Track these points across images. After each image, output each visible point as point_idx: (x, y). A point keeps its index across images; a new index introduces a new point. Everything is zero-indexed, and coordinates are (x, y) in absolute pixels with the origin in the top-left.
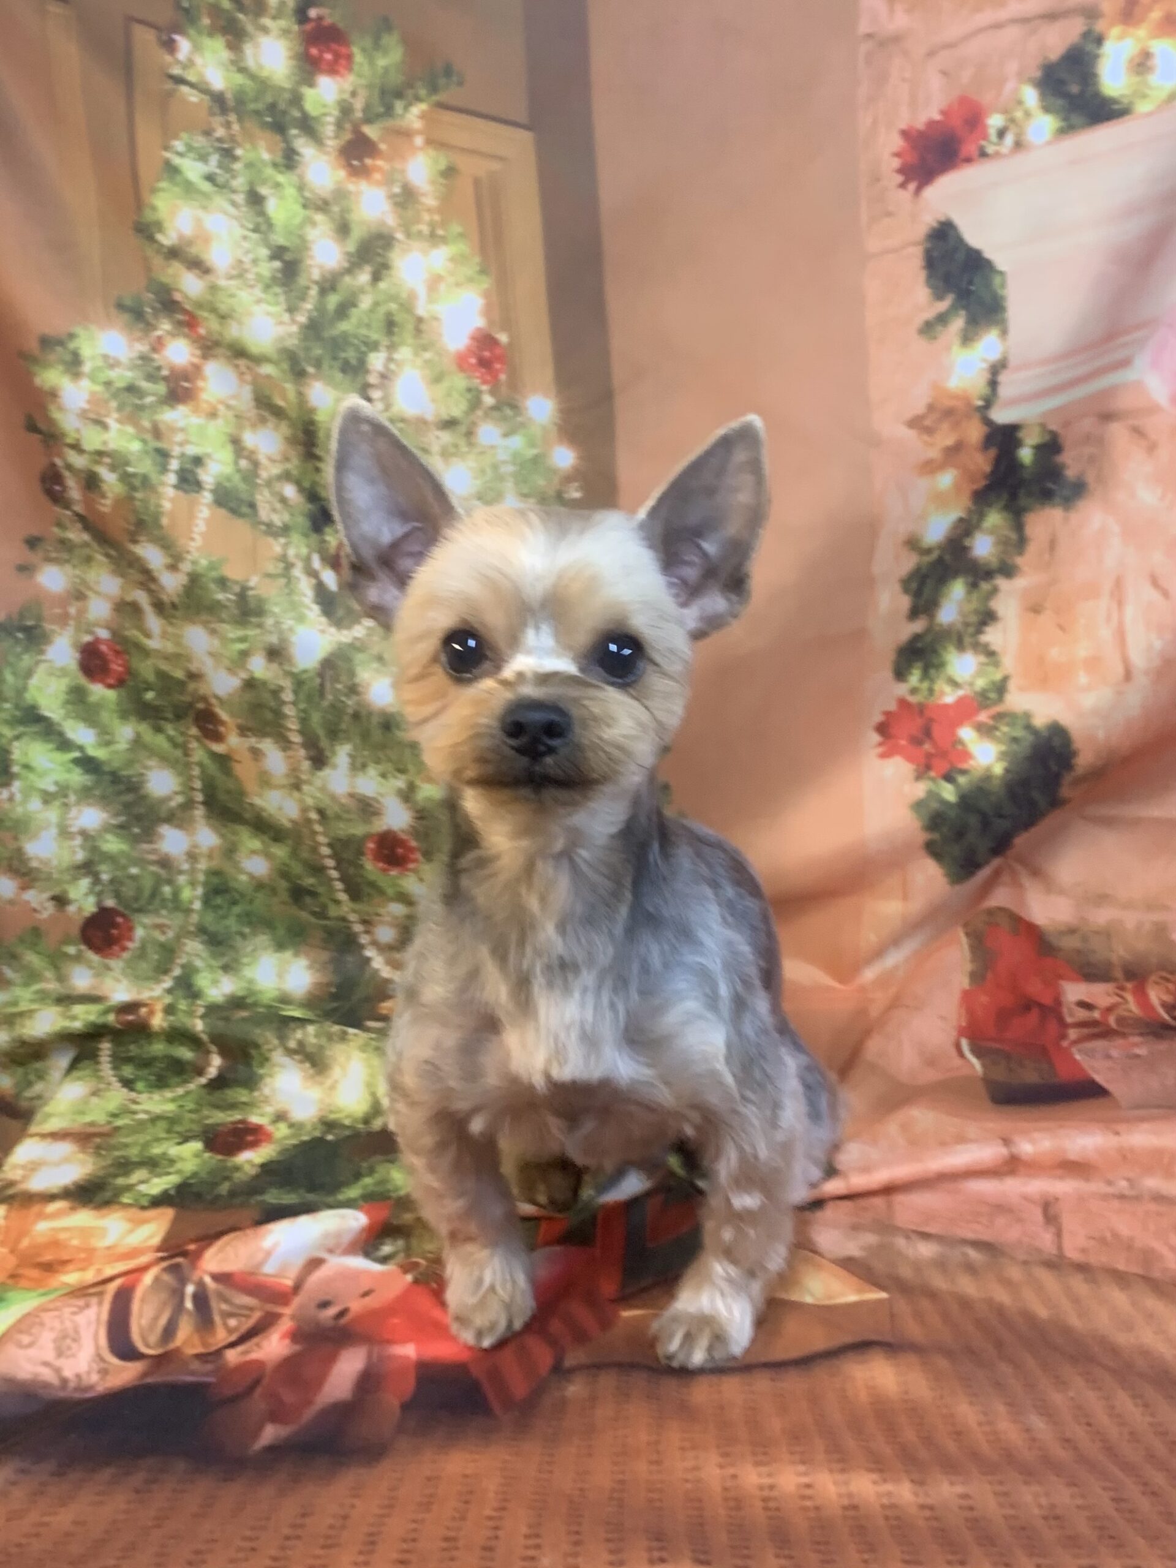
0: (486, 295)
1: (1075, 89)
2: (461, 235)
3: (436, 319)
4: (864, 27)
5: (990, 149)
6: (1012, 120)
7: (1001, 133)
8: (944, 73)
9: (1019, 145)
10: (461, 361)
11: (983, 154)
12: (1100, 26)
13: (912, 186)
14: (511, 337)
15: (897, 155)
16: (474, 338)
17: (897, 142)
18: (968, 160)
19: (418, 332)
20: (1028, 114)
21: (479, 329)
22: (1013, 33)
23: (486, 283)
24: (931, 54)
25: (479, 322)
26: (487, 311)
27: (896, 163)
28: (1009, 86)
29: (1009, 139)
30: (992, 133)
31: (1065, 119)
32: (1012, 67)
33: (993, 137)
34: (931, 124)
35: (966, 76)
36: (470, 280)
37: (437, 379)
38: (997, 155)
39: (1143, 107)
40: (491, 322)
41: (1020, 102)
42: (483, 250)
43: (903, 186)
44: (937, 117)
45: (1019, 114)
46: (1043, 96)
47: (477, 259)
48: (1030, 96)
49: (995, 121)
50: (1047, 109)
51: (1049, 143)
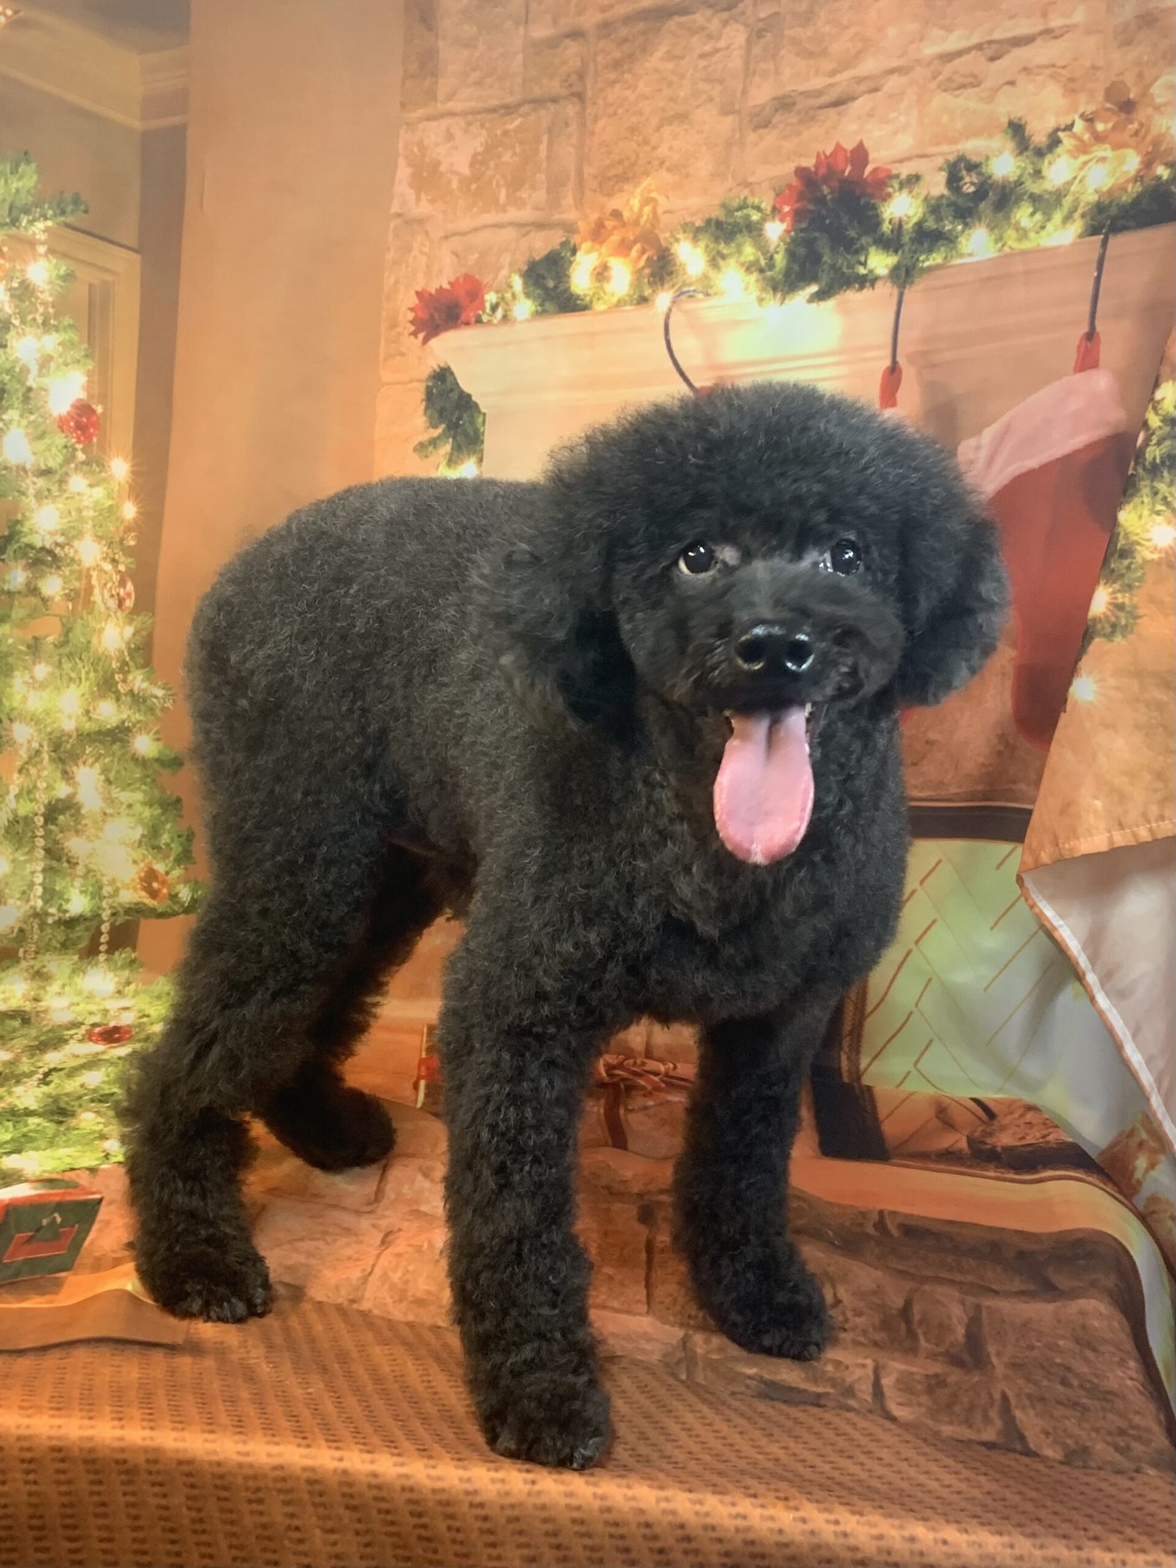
0: (89, 374)
1: (551, 284)
2: (70, 326)
3: (45, 390)
4: (395, 208)
5: (485, 318)
6: (503, 298)
7: (494, 308)
8: (456, 254)
9: (505, 318)
10: (62, 424)
11: (479, 321)
12: (575, 239)
13: (421, 336)
14: (105, 409)
15: (411, 309)
16: (74, 406)
17: (414, 301)
18: (467, 324)
19: (26, 399)
20: (514, 296)
21: (79, 400)
22: (510, 233)
23: (90, 365)
24: (446, 237)
25: (82, 395)
26: (88, 387)
27: (411, 316)
28: (504, 272)
29: (499, 313)
30: (488, 306)
31: (541, 305)
32: (506, 259)
33: (488, 310)
34: (440, 290)
35: (472, 258)
36: (78, 361)
37: (41, 437)
38: (489, 322)
39: (599, 306)
40: (90, 396)
41: (511, 287)
42: (90, 340)
43: (415, 334)
44: (446, 286)
45: (508, 295)
46: (526, 285)
47: (85, 346)
48: (517, 282)
49: (491, 298)
50: (528, 295)
51: (528, 321)
